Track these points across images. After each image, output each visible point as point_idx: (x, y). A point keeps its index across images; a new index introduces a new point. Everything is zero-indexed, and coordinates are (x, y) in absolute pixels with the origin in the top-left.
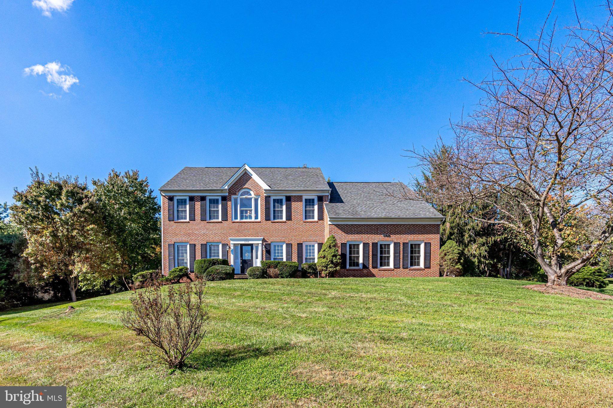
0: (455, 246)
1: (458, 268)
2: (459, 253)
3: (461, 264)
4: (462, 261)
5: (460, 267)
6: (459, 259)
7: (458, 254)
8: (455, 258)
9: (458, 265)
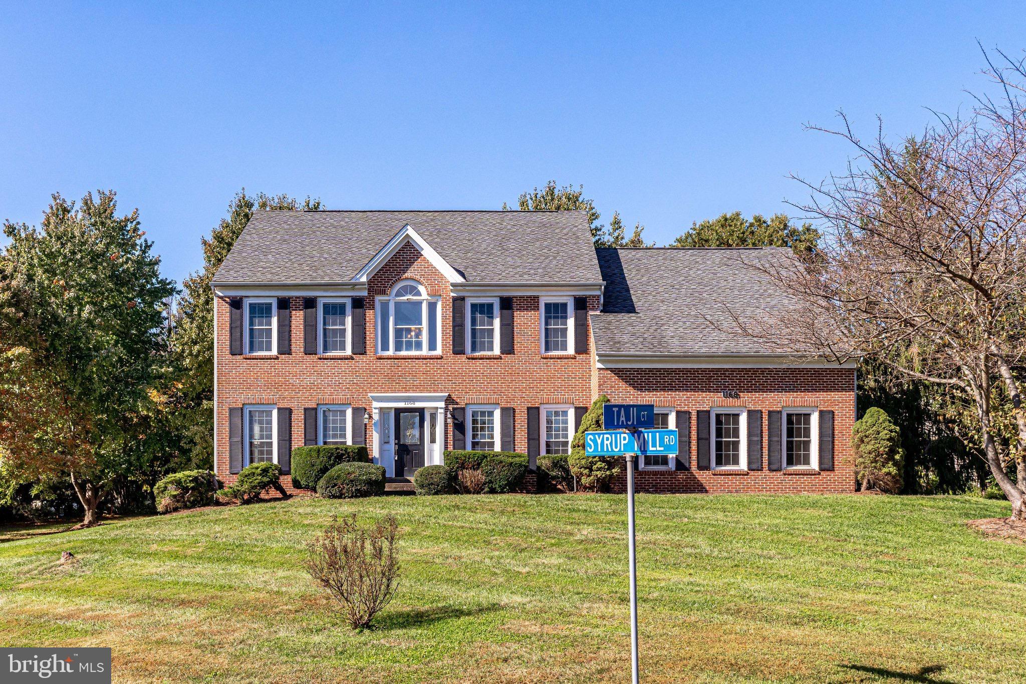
0: (884, 421)
1: (889, 474)
2: (889, 440)
3: (894, 465)
4: (897, 457)
5: (894, 470)
6: (892, 452)
7: (888, 440)
8: (881, 449)
9: (889, 465)
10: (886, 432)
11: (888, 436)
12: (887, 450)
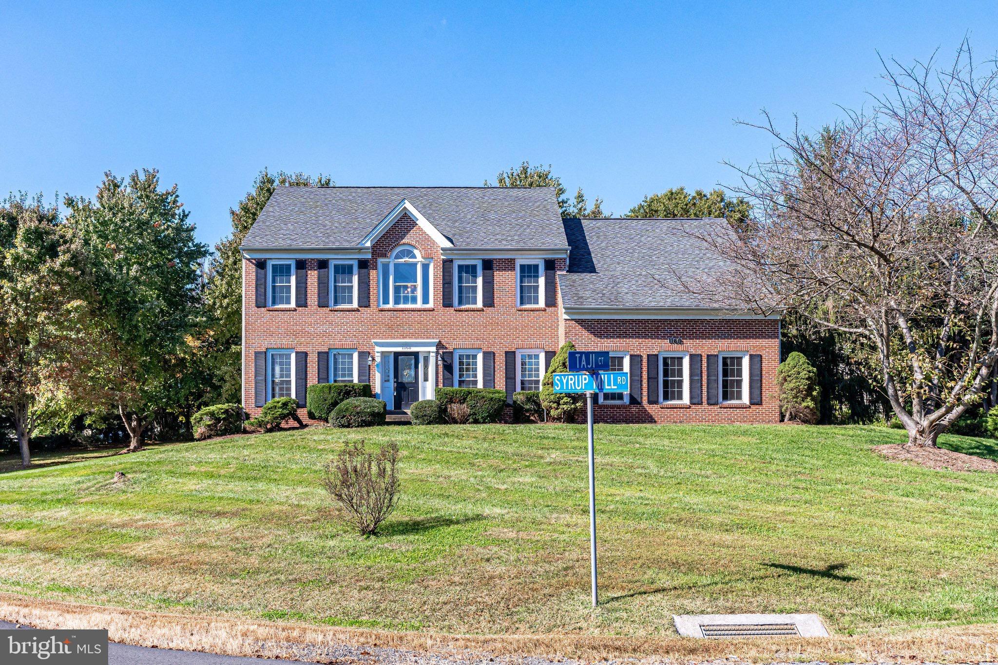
0: (803, 364)
1: (807, 407)
2: (809, 379)
3: (812, 400)
4: (815, 393)
5: (811, 404)
6: (810, 389)
7: (807, 379)
8: (801, 387)
9: (808, 400)
10: (805, 372)
11: (807, 376)
12: (806, 387)
